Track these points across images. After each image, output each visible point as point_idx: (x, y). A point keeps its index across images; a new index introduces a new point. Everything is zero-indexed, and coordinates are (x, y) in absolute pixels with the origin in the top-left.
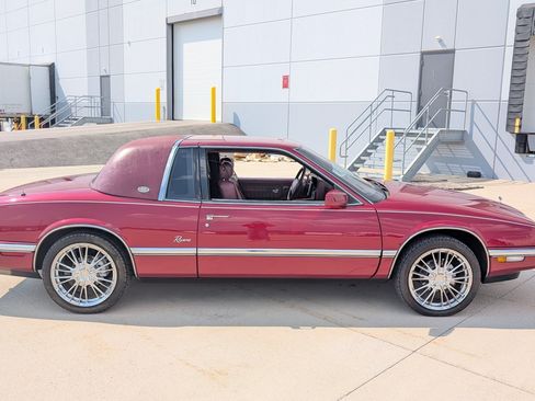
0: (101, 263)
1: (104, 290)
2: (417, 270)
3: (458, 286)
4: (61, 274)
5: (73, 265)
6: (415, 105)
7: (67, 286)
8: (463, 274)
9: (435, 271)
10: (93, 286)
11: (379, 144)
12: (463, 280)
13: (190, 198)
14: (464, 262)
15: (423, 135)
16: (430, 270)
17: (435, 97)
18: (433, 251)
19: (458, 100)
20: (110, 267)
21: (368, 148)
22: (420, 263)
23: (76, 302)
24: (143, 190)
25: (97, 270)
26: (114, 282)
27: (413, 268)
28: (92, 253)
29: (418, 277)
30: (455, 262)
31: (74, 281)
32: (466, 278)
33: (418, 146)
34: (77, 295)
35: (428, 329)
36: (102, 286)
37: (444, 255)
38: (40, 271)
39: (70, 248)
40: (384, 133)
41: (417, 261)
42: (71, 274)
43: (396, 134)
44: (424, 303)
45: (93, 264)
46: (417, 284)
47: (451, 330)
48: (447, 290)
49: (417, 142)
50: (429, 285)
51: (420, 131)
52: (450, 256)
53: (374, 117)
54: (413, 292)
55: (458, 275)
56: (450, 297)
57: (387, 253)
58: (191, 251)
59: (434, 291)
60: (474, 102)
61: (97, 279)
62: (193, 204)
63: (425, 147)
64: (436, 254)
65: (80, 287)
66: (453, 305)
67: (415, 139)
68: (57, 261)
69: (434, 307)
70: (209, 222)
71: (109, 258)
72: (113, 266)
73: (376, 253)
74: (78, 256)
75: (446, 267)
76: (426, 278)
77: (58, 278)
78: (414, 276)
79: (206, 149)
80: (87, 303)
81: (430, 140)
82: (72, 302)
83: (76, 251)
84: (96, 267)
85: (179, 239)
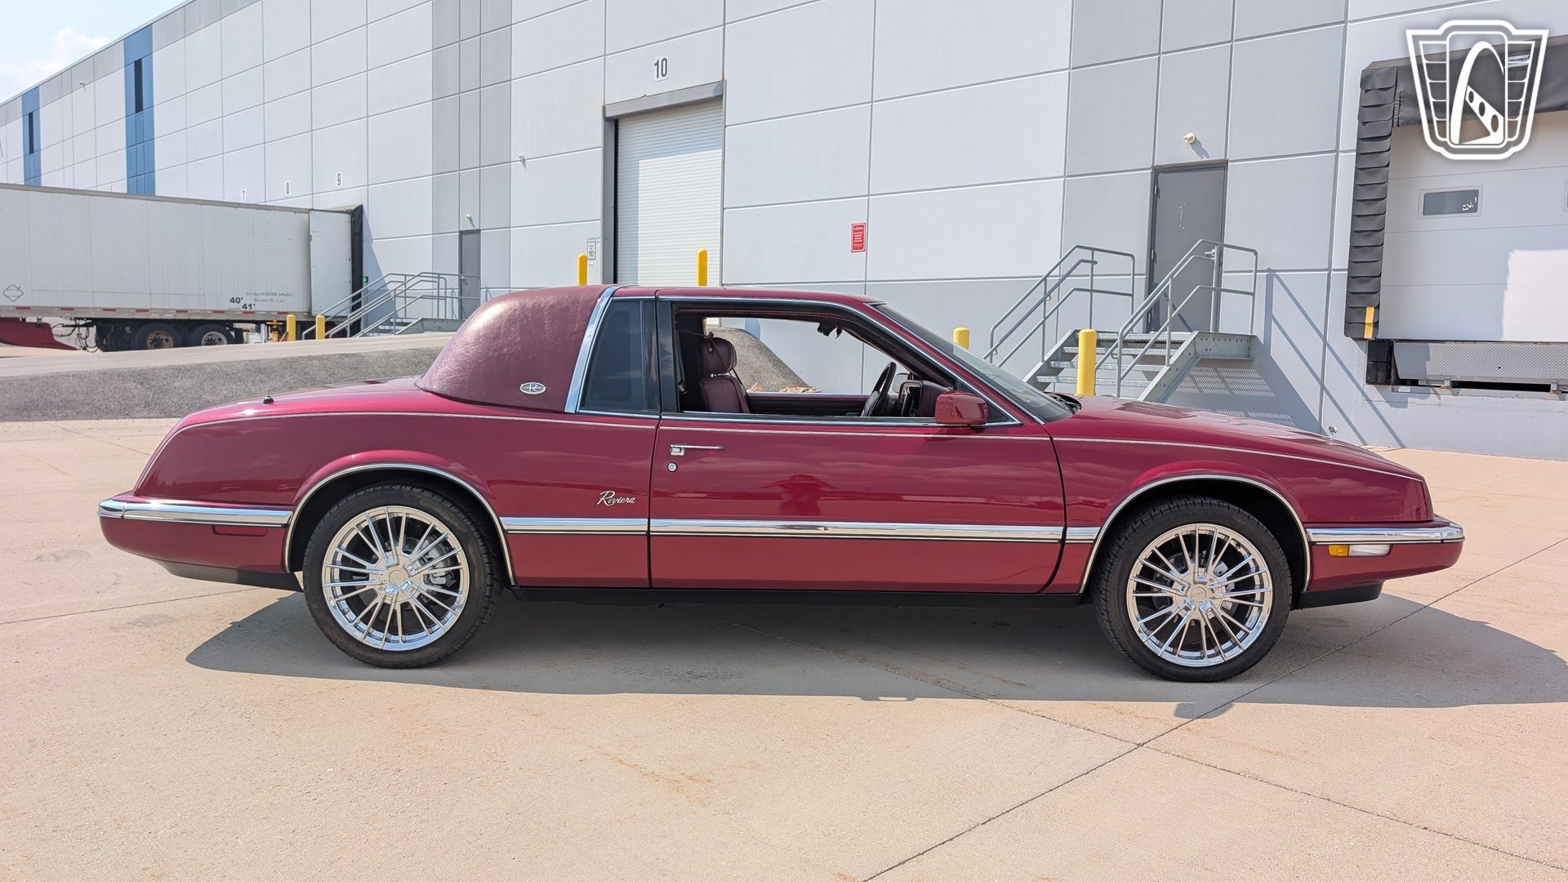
0: (434, 554)
1: (440, 614)
2: (1146, 573)
3: (1241, 613)
4: (344, 576)
5: (370, 557)
6: (1141, 281)
7: (357, 604)
8: (1249, 584)
9: (1188, 577)
10: (415, 604)
11: (1063, 364)
12: (1251, 598)
13: (637, 408)
14: (1252, 555)
15: (1159, 344)
16: (1174, 574)
17: (1187, 259)
18: (1182, 531)
19: (1236, 270)
20: (454, 560)
21: (1040, 372)
22: (1153, 558)
23: (377, 640)
24: (533, 389)
25: (426, 569)
26: (462, 597)
27: (1137, 568)
28: (415, 530)
29: (1148, 589)
30: (1232, 557)
31: (372, 594)
32: (1257, 592)
33: (1150, 368)
34: (379, 625)
35: (1173, 706)
36: (436, 605)
37: (1206, 540)
38: (299, 575)
39: (365, 518)
40: (1073, 340)
41: (1147, 553)
42: (366, 577)
43: (1100, 343)
44: (1163, 651)
45: (417, 553)
46: (1147, 605)
47: (1225, 706)
48: (1214, 621)
49: (1145, 359)
50: (1173, 610)
51: (1152, 336)
52: (1221, 543)
53: (1051, 304)
54: (1138, 624)
55: (1239, 587)
56: (1223, 637)
57: (1076, 534)
58: (638, 525)
59: (1185, 622)
60: (1271, 273)
61: (424, 588)
62: (641, 421)
63: (1164, 369)
64: (1189, 539)
65: (385, 607)
66: (1229, 655)
67: (1140, 351)
68: (337, 548)
69: (1186, 659)
70: (676, 460)
71: (453, 541)
72: (462, 558)
73: (1052, 533)
74: (384, 538)
75: (1211, 568)
76: (1166, 592)
77: (339, 585)
78: (1140, 588)
79: (673, 302)
80: (401, 643)
81: (1177, 354)
82: (369, 641)
83: (380, 525)
84: (424, 560)
85: (607, 498)
